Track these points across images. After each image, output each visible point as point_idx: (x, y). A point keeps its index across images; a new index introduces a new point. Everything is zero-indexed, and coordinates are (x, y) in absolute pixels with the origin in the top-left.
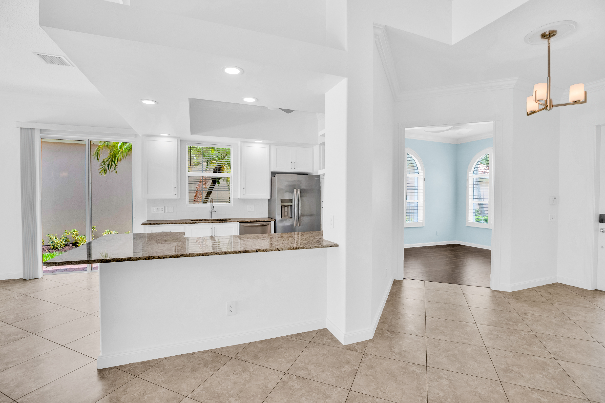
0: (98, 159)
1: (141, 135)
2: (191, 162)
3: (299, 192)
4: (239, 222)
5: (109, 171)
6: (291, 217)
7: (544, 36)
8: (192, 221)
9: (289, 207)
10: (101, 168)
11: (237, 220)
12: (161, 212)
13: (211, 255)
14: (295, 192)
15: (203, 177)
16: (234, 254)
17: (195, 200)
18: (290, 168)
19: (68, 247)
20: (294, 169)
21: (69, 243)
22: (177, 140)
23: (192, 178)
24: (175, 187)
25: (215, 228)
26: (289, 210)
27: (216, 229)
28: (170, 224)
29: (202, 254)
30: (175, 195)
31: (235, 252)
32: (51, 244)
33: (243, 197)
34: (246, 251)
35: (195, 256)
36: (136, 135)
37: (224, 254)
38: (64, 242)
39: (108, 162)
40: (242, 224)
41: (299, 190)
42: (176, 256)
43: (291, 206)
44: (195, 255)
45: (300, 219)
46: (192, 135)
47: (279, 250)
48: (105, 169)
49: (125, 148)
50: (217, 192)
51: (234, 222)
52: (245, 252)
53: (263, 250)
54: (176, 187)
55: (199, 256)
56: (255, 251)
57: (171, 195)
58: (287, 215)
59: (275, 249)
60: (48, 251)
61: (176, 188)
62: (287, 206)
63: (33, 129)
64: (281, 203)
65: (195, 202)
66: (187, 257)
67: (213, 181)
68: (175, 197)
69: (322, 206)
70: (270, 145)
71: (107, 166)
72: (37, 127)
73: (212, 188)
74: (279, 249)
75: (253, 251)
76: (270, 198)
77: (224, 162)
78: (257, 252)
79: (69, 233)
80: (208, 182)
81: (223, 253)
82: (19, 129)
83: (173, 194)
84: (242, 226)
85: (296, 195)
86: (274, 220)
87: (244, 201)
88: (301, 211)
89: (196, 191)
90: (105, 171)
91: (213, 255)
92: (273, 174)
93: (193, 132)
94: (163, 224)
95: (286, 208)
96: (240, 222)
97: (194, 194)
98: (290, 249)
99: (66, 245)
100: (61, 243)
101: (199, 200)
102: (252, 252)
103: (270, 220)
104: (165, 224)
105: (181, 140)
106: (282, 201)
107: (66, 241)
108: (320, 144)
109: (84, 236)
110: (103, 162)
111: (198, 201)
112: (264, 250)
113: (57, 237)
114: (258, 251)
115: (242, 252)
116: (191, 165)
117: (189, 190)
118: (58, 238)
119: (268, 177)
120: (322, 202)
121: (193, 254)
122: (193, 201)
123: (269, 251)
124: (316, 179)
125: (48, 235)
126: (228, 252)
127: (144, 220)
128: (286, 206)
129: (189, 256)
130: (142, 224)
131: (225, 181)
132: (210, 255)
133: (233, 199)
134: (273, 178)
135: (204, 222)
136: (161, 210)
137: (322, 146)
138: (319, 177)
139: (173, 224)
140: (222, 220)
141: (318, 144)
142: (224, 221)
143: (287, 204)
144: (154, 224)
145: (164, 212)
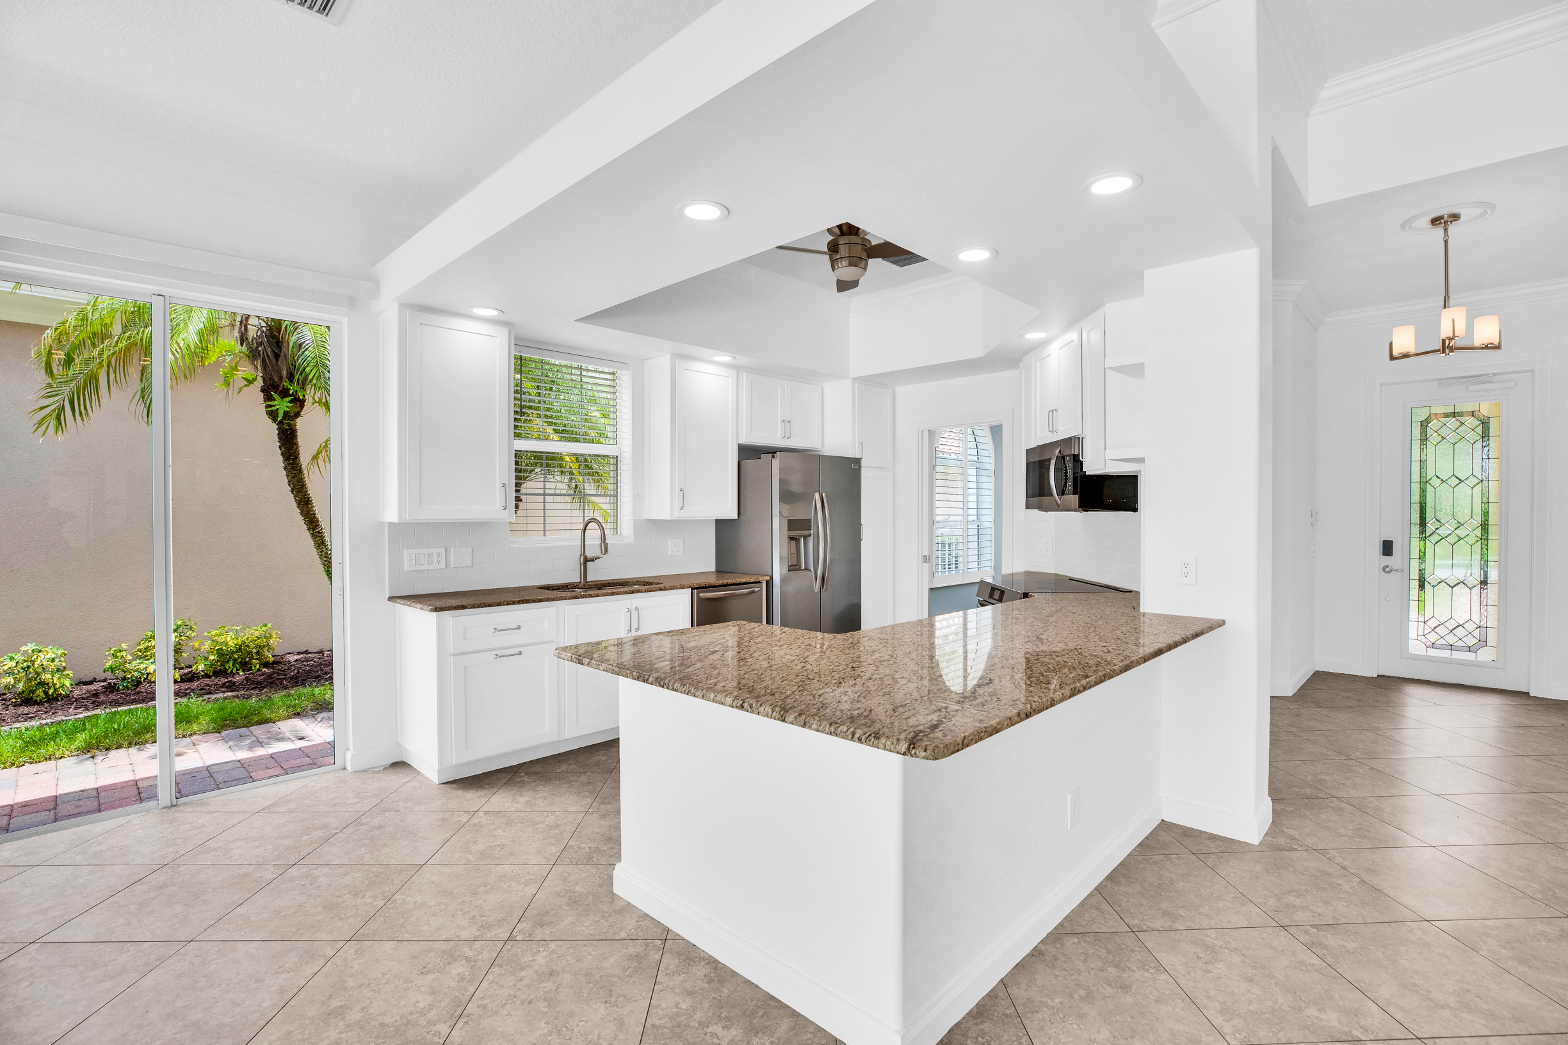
3: (825, 501)
4: (692, 586)
5: (75, 419)
7: (1435, 221)
10: (42, 408)
11: (685, 583)
12: (435, 566)
14: (817, 501)
18: (779, 434)
20: (786, 439)
22: (510, 333)
24: (504, 486)
25: (637, 608)
26: (801, 549)
27: (638, 611)
30: (505, 508)
33: (677, 515)
40: (701, 593)
41: (824, 495)
43: (807, 539)
48: (59, 410)
50: (544, 498)
51: (671, 588)
54: (506, 483)
57: (490, 508)
62: (798, 539)
64: (789, 530)
70: (739, 370)
76: (737, 518)
83: (499, 506)
85: (819, 509)
86: (768, 578)
87: (660, 526)
90: (57, 419)
94: (499, 604)
95: (794, 544)
96: (697, 587)
106: (791, 525)
108: (852, 379)
119: (733, 459)
124: (851, 466)
128: (794, 539)
133: (633, 520)
134: (743, 462)
135: (574, 594)
136: (435, 562)
137: (856, 384)
138: (858, 461)
139: (527, 602)
140: (617, 583)
141: (849, 378)
142: (626, 589)
143: (797, 532)
144: (473, 606)
145: (443, 565)
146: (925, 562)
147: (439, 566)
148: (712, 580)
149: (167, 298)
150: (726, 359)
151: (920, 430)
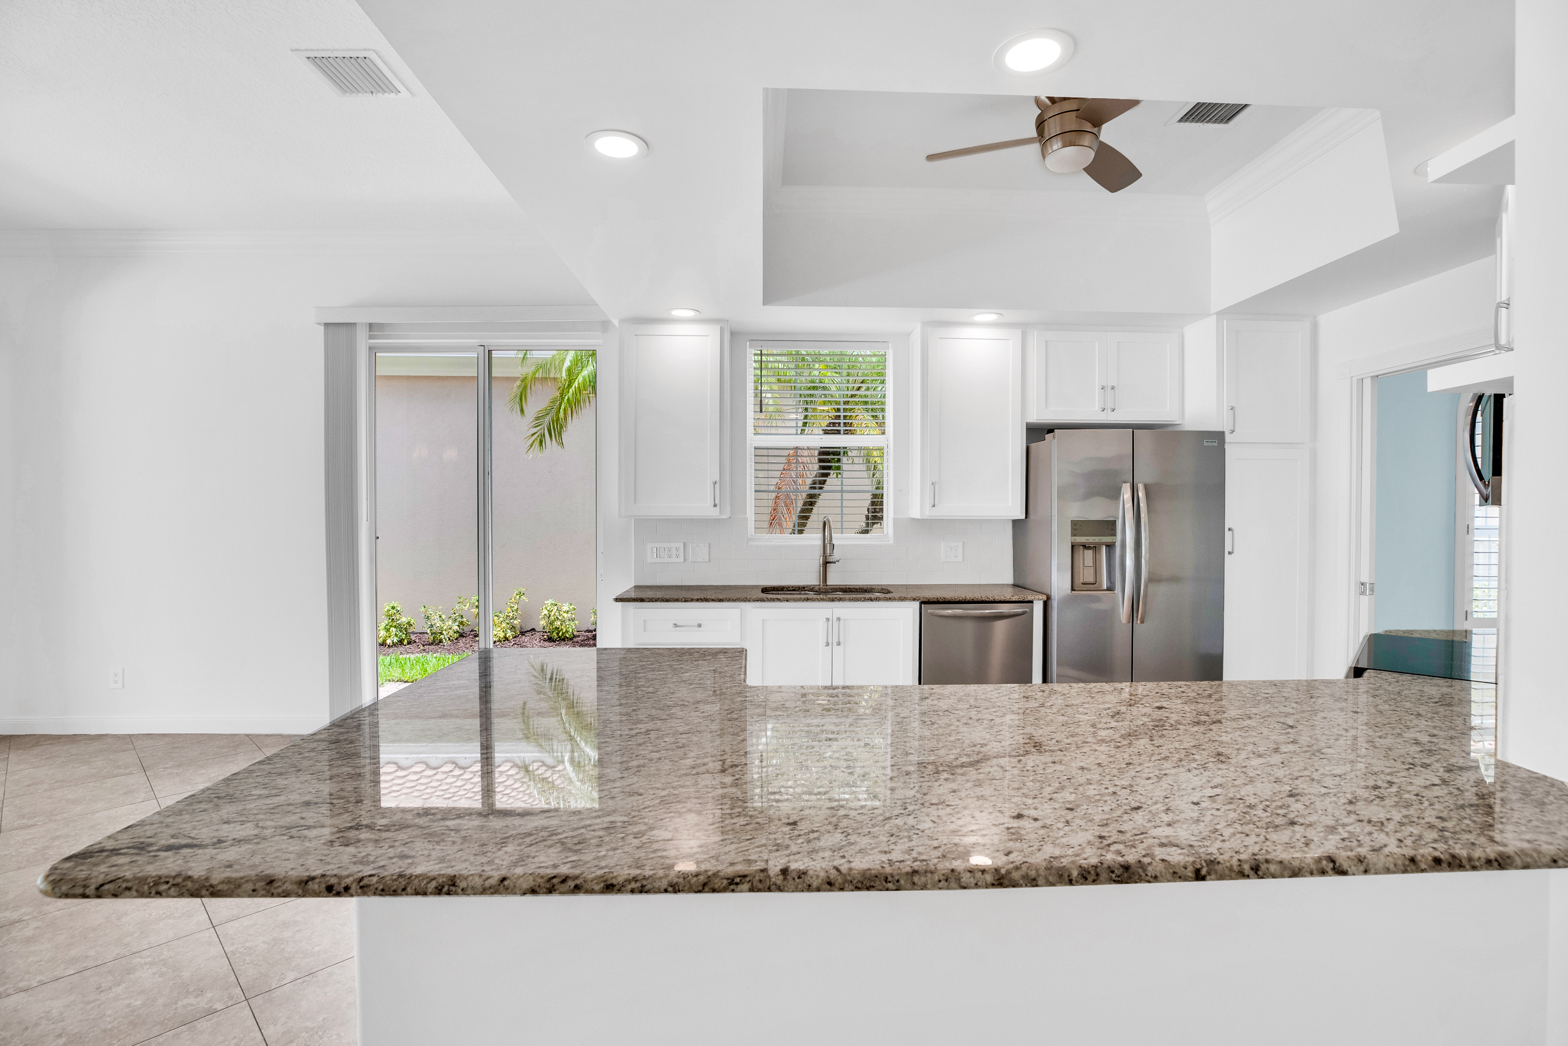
0: (522, 411)
1: (616, 322)
2: (761, 401)
3: (1142, 494)
4: (922, 600)
5: (551, 441)
6: (1111, 589)
8: (765, 590)
9: (1100, 549)
10: (533, 435)
11: (914, 595)
12: (674, 560)
13: (914, 886)
14: (1127, 494)
15: (797, 448)
16: (1052, 884)
17: (774, 522)
18: (1097, 407)
19: (464, 639)
20: (1109, 411)
21: (467, 629)
22: (722, 330)
23: (765, 452)
24: (716, 483)
25: (839, 619)
26: (1100, 561)
27: (842, 622)
28: (698, 600)
29: (859, 877)
30: (715, 506)
31: (1062, 876)
32: (429, 632)
33: (929, 513)
34: (1126, 867)
35: (818, 890)
36: (605, 325)
37: (993, 885)
38: (456, 628)
39: (548, 419)
40: (930, 610)
41: (1141, 487)
42: (704, 885)
43: (1110, 547)
44: (815, 884)
45: (1146, 595)
46: (768, 308)
47: (1343, 873)
48: (541, 437)
49: (584, 378)
50: (839, 495)
51: (902, 599)
52: (1126, 874)
53: (1235, 868)
54: (718, 480)
55: (842, 889)
56: (1190, 872)
57: (701, 505)
58: (1092, 580)
59: (1314, 867)
60: (422, 648)
61: (717, 486)
62: (1095, 548)
63: (352, 325)
64: (1073, 535)
65: (771, 530)
66: (769, 890)
67: (820, 461)
68: (714, 513)
69: (1228, 548)
70: (1024, 328)
71: (546, 429)
72: (362, 318)
73: (818, 484)
74: (1345, 866)
75: (1176, 875)
76: (1023, 517)
77: (856, 403)
78: (1199, 876)
79: (468, 605)
80: (810, 465)
81: (989, 878)
82: (322, 328)
83: (710, 503)
84: (931, 614)
85: (1129, 505)
86: (1045, 598)
87: (931, 527)
88: (1149, 562)
89: (774, 495)
90: (541, 442)
91: (924, 887)
92: (1037, 432)
93: (772, 294)
94: (677, 600)
95: (1089, 554)
96: (925, 602)
97: (771, 503)
98: (1412, 864)
99: (461, 636)
100: (450, 629)
101: (785, 523)
102: (1169, 876)
103: (1030, 598)
104: (685, 601)
105: (733, 334)
106: (1075, 527)
107: (462, 623)
108: (1218, 313)
109: (501, 612)
110: (538, 418)
111: (780, 525)
112: (1246, 868)
113: (443, 613)
114: (1204, 872)
115: (1104, 875)
116: (761, 411)
117: (756, 491)
118: (444, 617)
119: (1017, 442)
120: (1228, 534)
121: (805, 873)
122: (766, 525)
123: (1278, 872)
124: (1205, 444)
125: (423, 608)
126: (1016, 875)
127: (625, 586)
128: (1089, 548)
129: (780, 889)
130: (617, 600)
131: (861, 459)
132: (908, 885)
133: (894, 519)
134: (1033, 446)
135: (805, 596)
136: (674, 556)
137: (1225, 322)
138: (1219, 436)
139: (706, 600)
140: (860, 589)
141: (1209, 315)
142: (867, 596)
143: (1094, 538)
144: (651, 600)
145: (681, 559)
146: (1363, 593)
147: (677, 560)
148: (1008, 595)
149: (486, 347)
150: (990, 317)
151: (1355, 380)
